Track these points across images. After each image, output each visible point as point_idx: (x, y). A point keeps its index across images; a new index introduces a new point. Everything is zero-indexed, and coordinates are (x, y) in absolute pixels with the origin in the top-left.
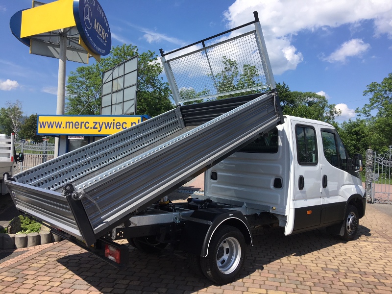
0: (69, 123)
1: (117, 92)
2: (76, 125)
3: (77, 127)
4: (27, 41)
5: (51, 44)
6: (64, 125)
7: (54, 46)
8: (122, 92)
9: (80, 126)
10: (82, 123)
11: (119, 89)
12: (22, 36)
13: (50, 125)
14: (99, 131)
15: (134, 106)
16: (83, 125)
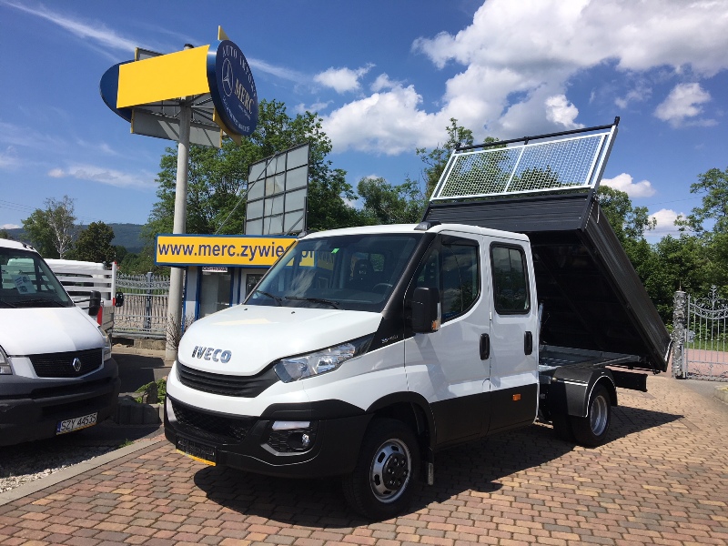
0: (205, 247)
1: (273, 196)
2: (215, 250)
3: (216, 253)
4: (127, 113)
5: (163, 118)
6: (196, 250)
7: (168, 121)
8: (282, 197)
9: (220, 252)
10: (223, 247)
11: (276, 192)
12: (120, 105)
13: (176, 250)
14: (251, 260)
15: (302, 221)
16: (226, 250)
